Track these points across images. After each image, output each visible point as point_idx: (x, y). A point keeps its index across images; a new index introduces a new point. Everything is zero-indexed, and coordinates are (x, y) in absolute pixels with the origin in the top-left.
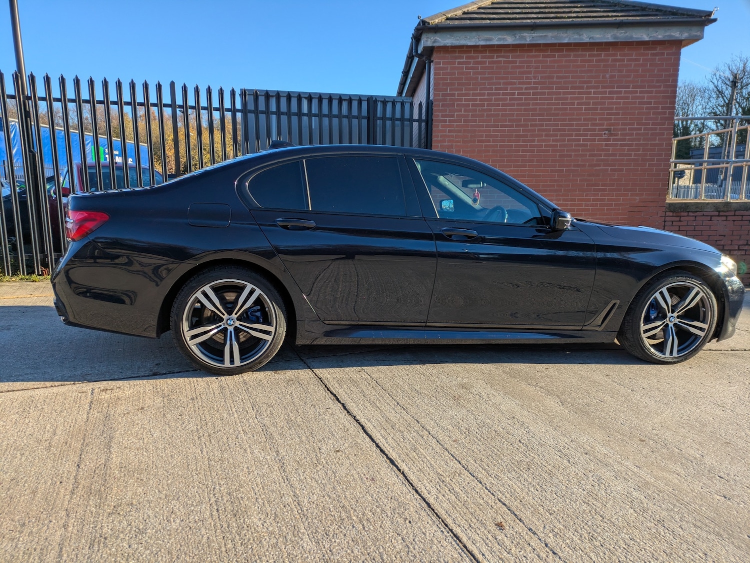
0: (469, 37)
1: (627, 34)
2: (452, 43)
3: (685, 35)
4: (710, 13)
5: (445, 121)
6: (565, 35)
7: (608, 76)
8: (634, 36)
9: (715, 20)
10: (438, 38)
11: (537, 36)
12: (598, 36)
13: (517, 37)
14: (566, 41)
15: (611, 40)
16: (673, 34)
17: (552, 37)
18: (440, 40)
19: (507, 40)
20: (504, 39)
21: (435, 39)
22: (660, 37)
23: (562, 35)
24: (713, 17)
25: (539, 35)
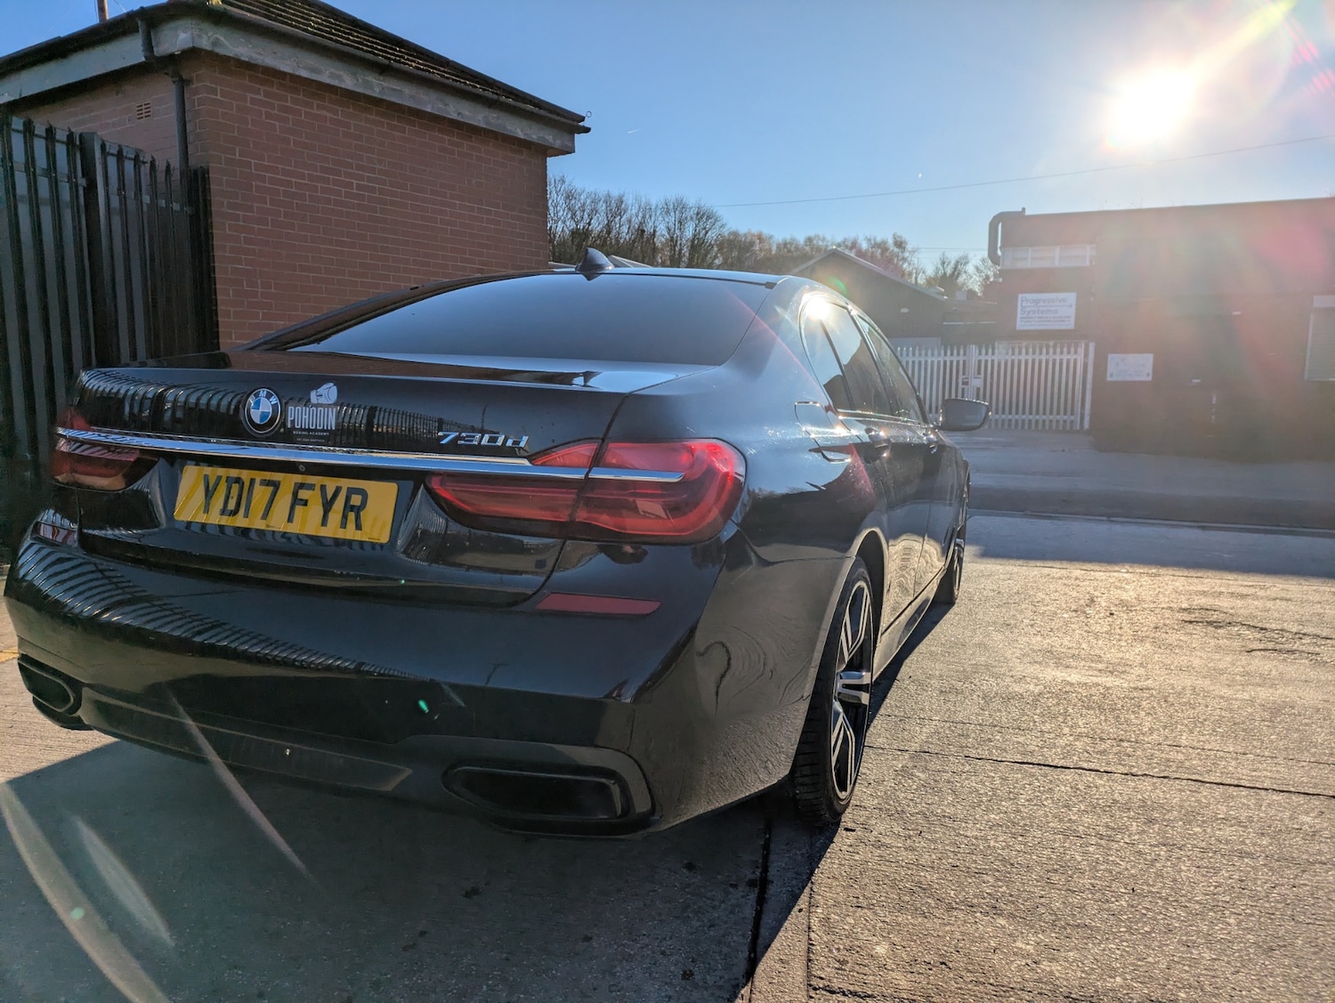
0: (280, 55)
1: (499, 121)
2: (251, 57)
3: (558, 144)
4: (583, 119)
5: (237, 218)
6: (425, 98)
7: (474, 182)
8: (509, 128)
9: (587, 130)
10: (222, 38)
11: (388, 88)
12: (467, 113)
13: (360, 80)
14: (428, 109)
15: (482, 125)
16: (547, 138)
17: (412, 97)
18: (226, 43)
19: (344, 81)
20: (339, 77)
21: (217, 39)
22: (534, 137)
23: (423, 97)
24: (585, 124)
25: (391, 86)
